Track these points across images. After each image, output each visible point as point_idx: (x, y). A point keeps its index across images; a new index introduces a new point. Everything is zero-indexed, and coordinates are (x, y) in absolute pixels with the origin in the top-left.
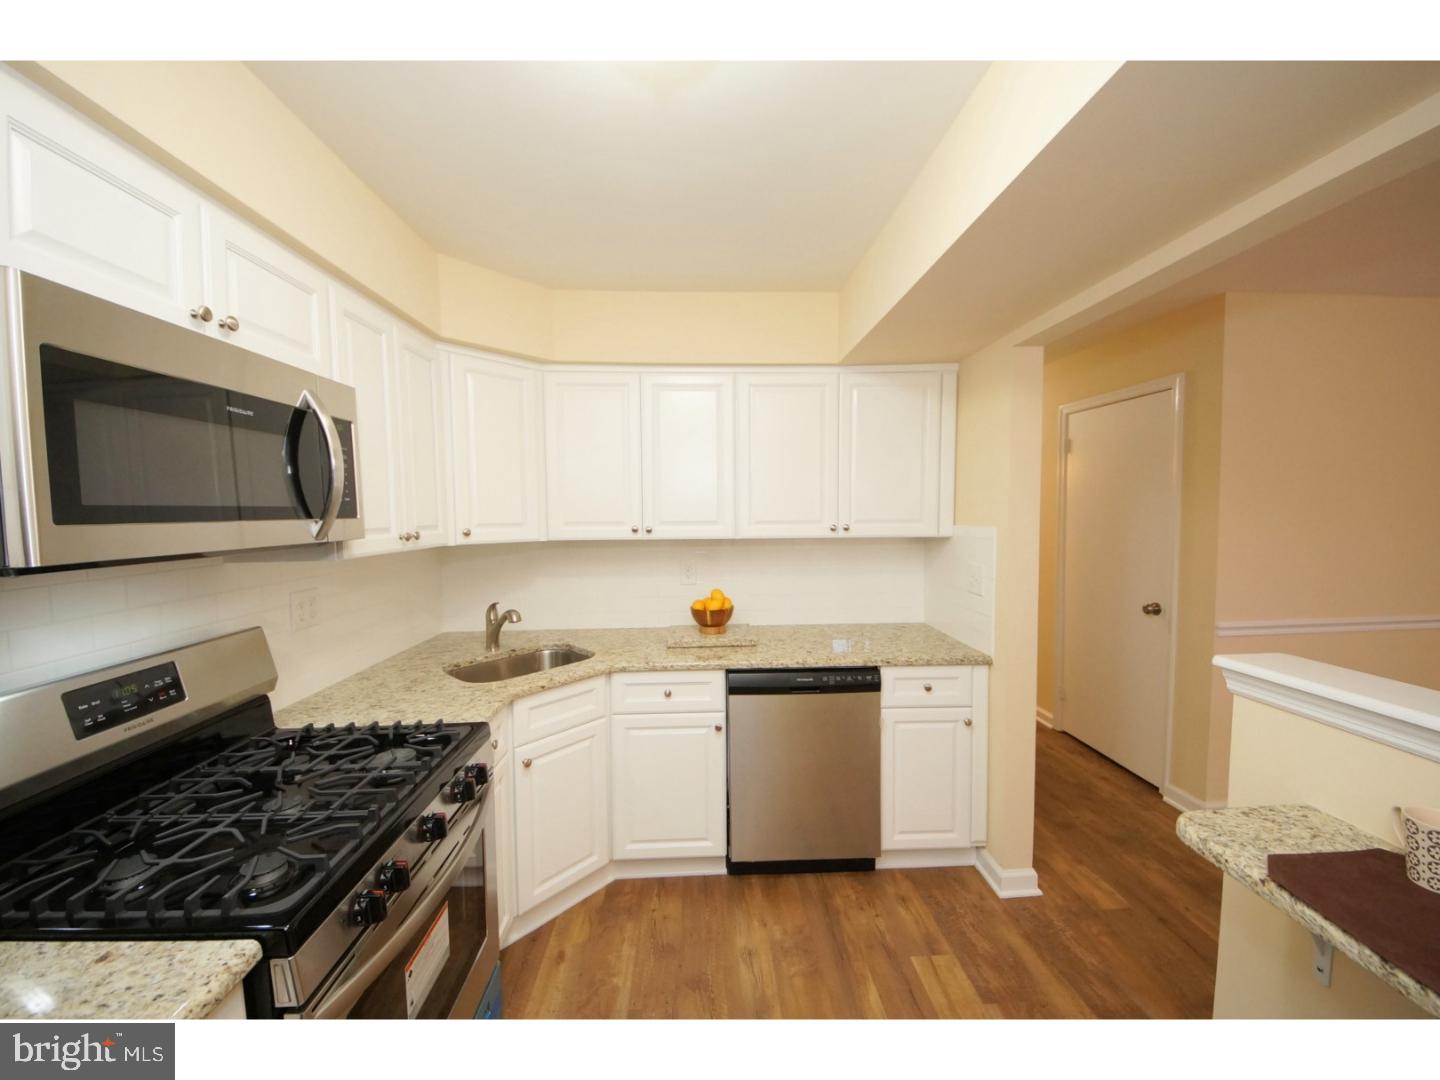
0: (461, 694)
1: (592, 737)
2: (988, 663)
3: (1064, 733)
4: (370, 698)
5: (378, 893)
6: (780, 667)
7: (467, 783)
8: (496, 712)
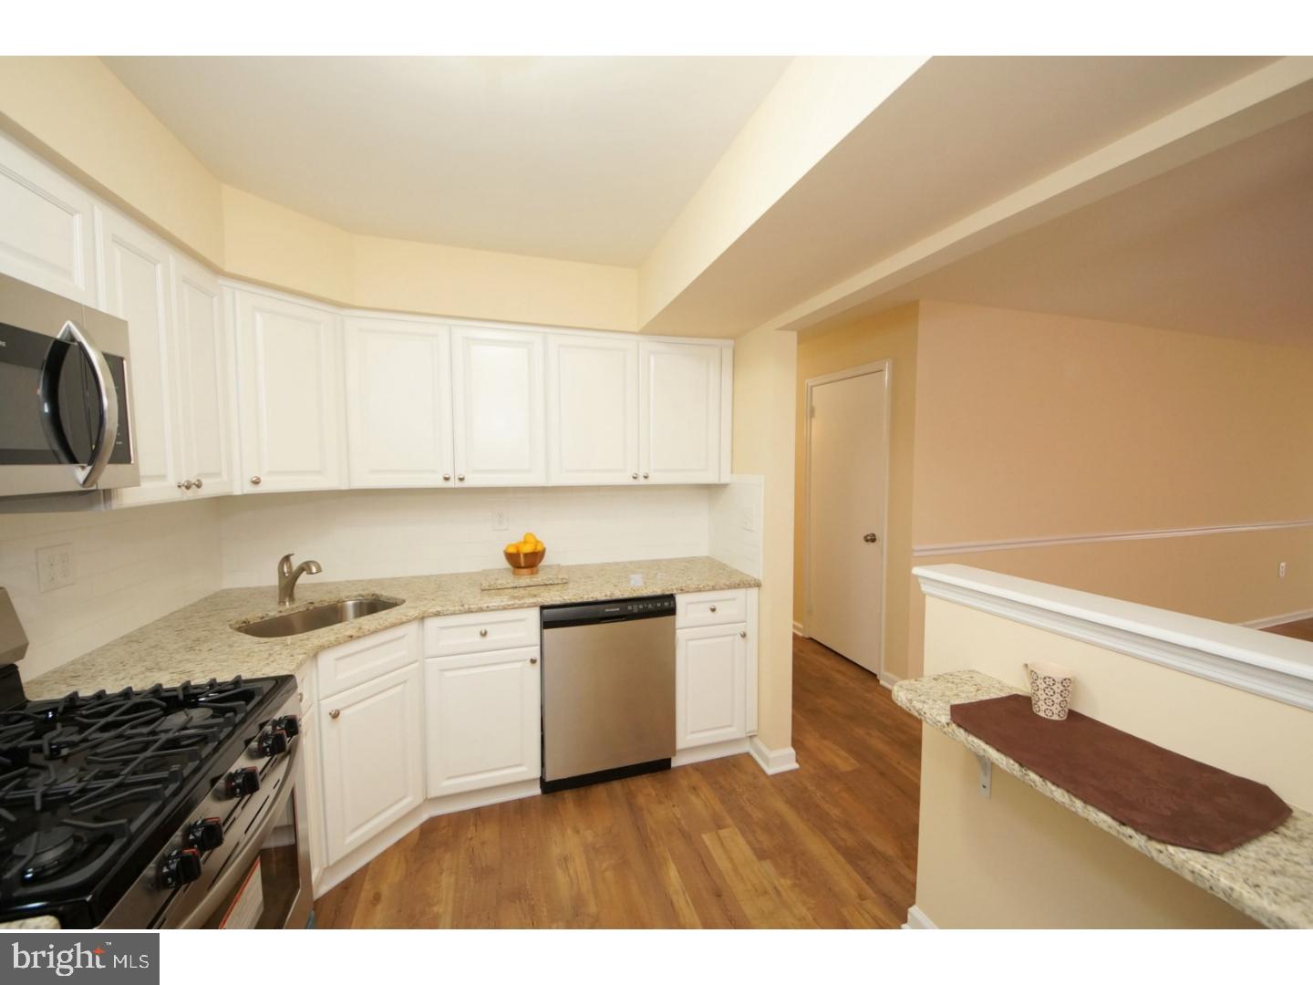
0: (256, 650)
1: (405, 682)
2: (758, 585)
3: (811, 639)
4: (145, 661)
5: (188, 852)
6: (591, 600)
7: (276, 736)
8: (300, 665)
